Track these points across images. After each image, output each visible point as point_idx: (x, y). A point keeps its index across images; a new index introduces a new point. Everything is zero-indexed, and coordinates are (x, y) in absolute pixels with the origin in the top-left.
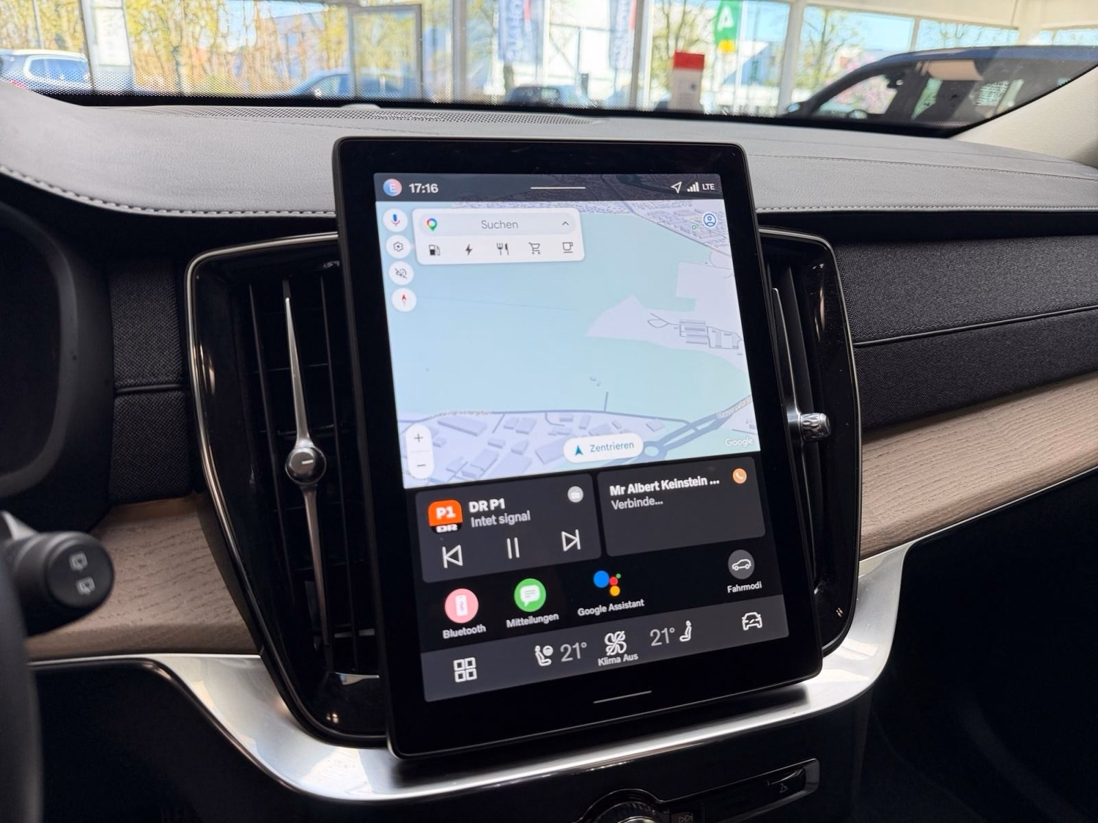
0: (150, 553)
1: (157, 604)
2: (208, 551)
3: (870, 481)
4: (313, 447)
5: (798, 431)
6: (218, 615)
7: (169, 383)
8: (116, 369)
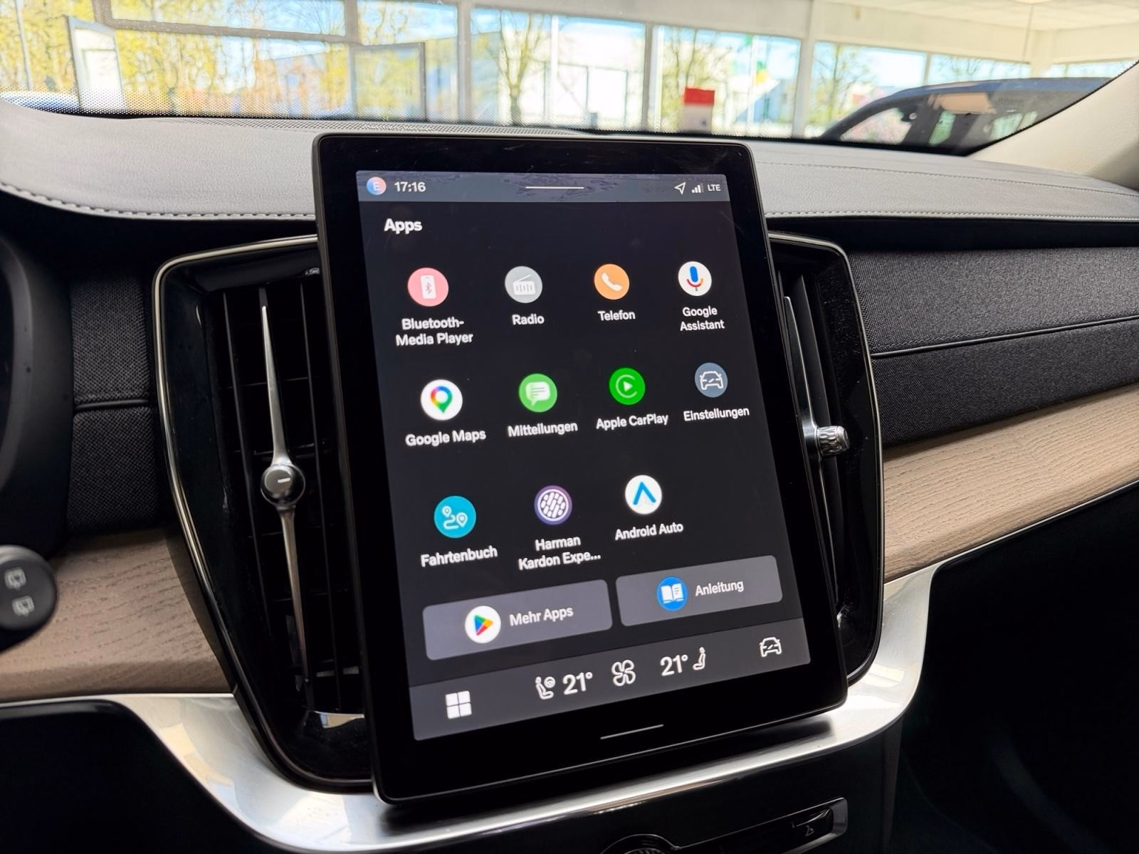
0: (113, 585)
1: (120, 639)
2: (178, 582)
3: (893, 500)
4: (292, 465)
5: (814, 445)
6: (186, 651)
7: (135, 398)
8: (75, 383)
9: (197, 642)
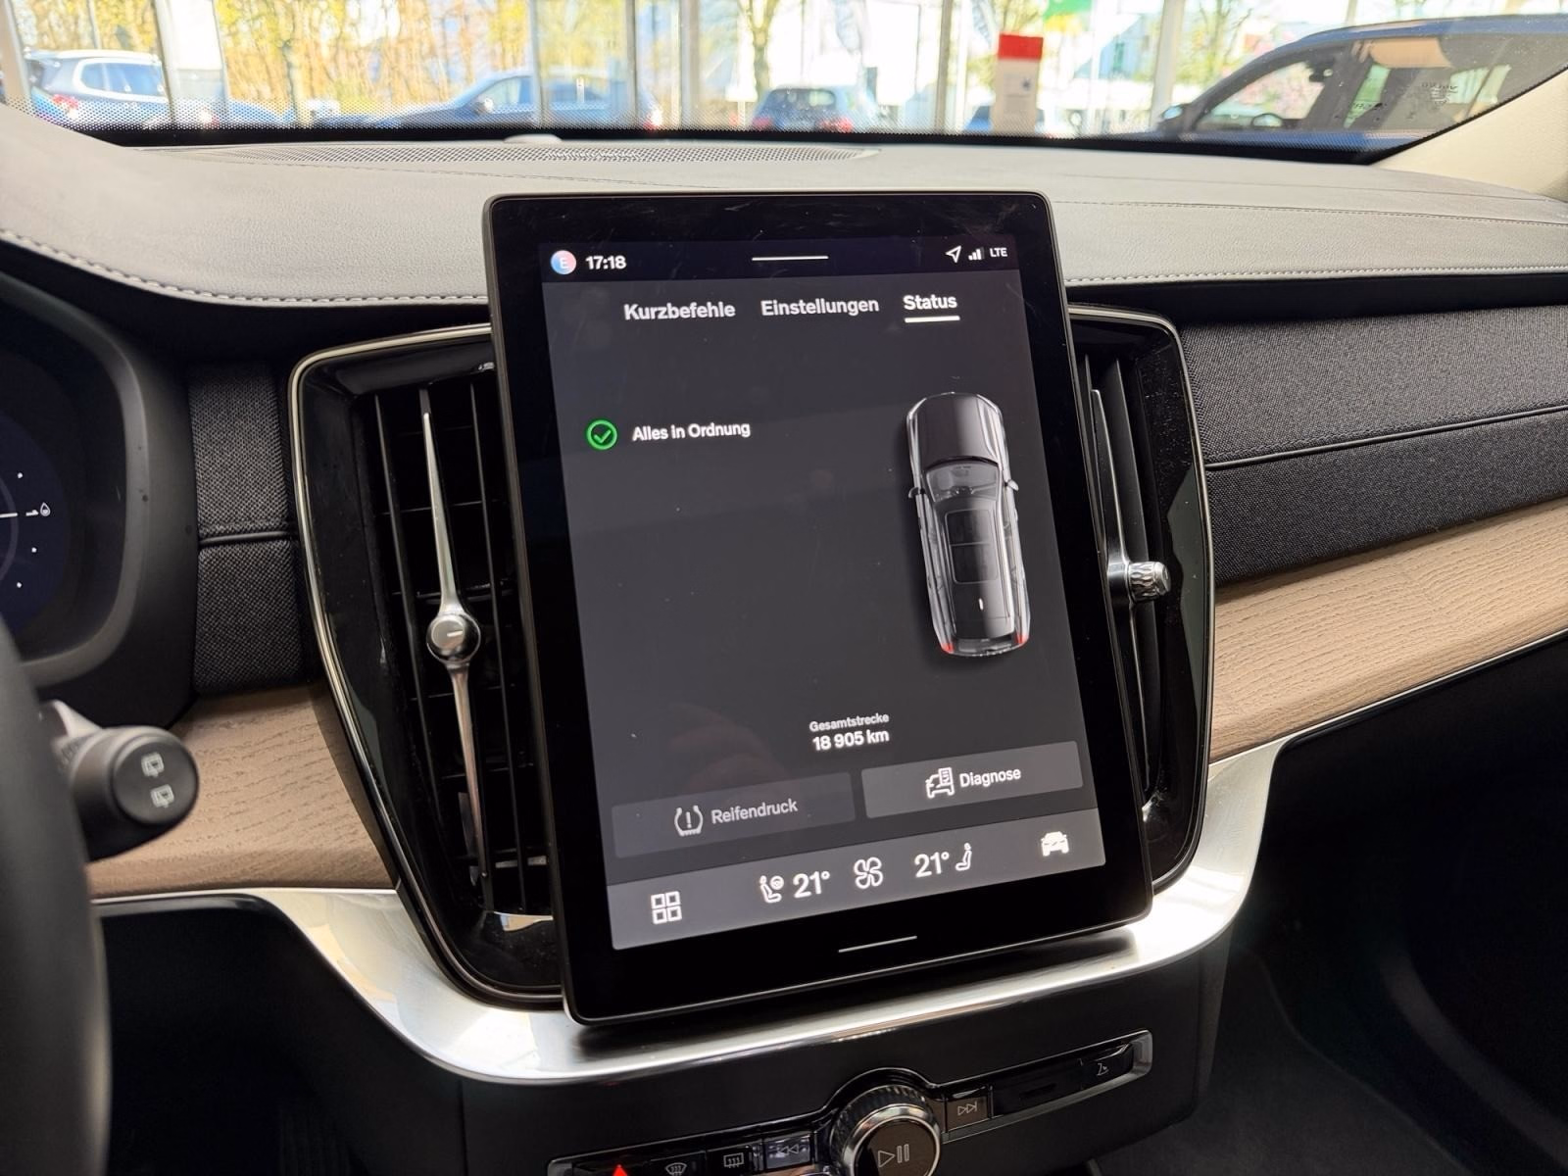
0: (250, 756)
1: (261, 823)
2: (327, 753)
4: (464, 614)
6: (340, 838)
7: (271, 530)
8: (200, 511)
9: (352, 827)
